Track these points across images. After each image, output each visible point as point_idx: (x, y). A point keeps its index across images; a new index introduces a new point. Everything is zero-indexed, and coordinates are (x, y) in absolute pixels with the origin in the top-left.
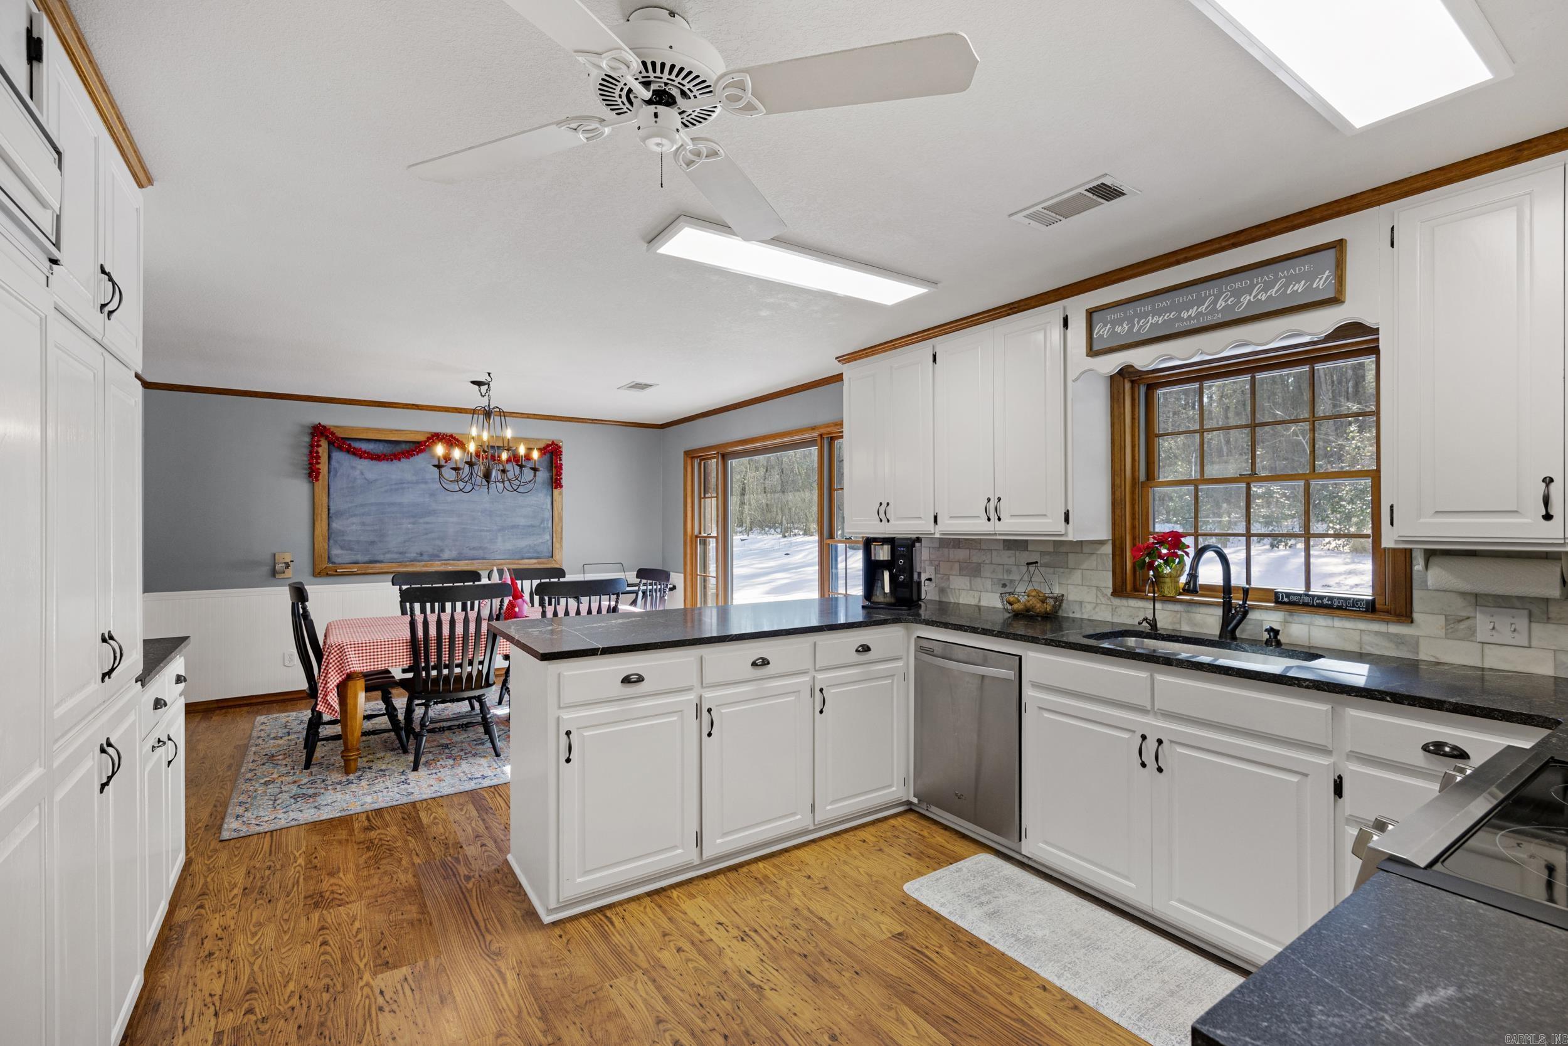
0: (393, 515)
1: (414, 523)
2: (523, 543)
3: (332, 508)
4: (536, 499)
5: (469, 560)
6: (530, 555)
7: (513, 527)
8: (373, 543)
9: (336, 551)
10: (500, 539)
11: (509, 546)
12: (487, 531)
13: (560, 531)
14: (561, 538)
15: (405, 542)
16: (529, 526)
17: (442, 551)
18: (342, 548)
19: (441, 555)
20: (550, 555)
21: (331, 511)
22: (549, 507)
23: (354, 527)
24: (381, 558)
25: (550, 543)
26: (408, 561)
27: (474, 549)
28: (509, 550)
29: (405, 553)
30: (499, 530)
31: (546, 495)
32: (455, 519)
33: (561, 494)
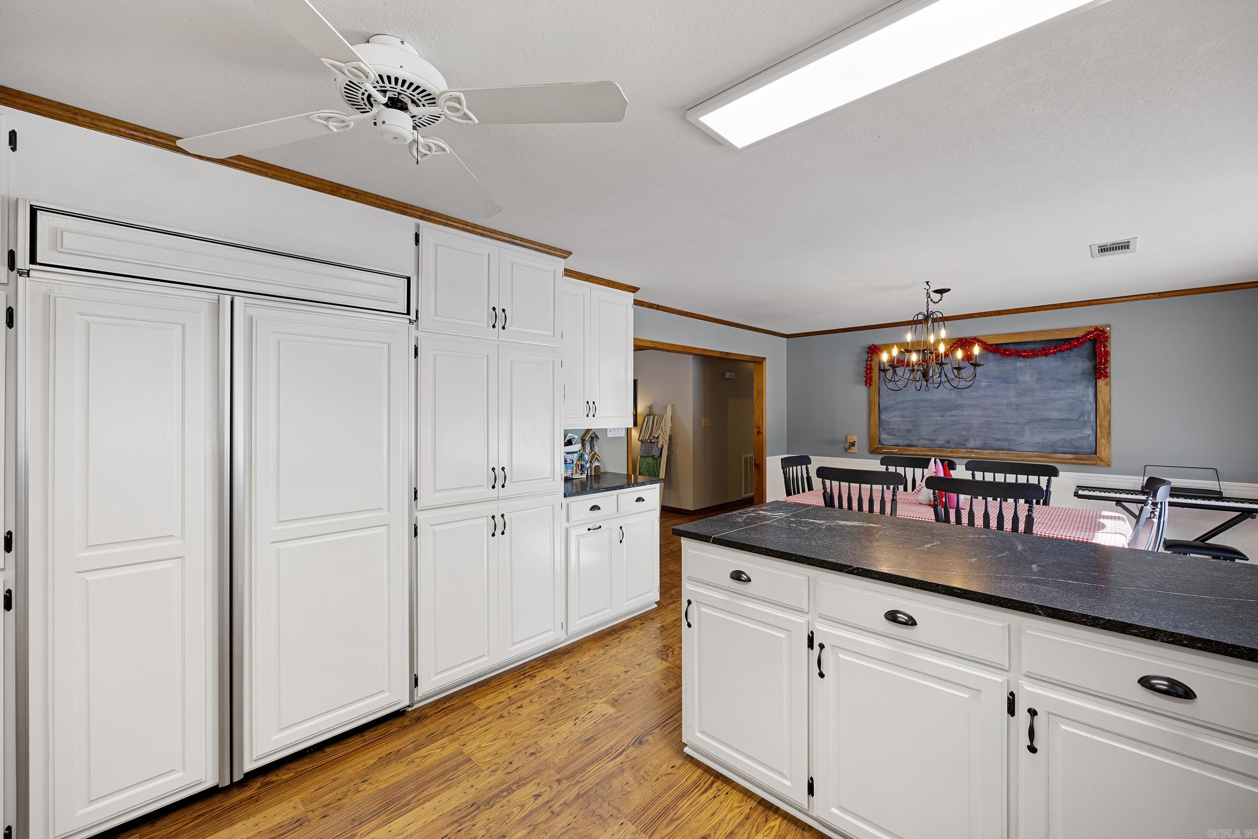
0: (925, 409)
1: (942, 416)
2: (1056, 437)
3: (881, 404)
4: (1073, 391)
5: (993, 450)
6: (1064, 449)
7: (1043, 420)
8: (909, 431)
9: (884, 436)
10: (1027, 432)
11: (1038, 439)
12: (1013, 424)
13: (1106, 425)
14: (1109, 434)
15: (934, 431)
16: (1063, 420)
17: (967, 440)
18: (888, 434)
19: (967, 444)
20: (1093, 450)
21: (881, 407)
22: (1091, 399)
23: (896, 419)
24: (915, 443)
25: (1092, 438)
26: (936, 447)
27: (999, 440)
28: (1039, 443)
29: (935, 440)
30: (1027, 423)
31: (1087, 386)
32: (979, 413)
33: (1108, 384)
